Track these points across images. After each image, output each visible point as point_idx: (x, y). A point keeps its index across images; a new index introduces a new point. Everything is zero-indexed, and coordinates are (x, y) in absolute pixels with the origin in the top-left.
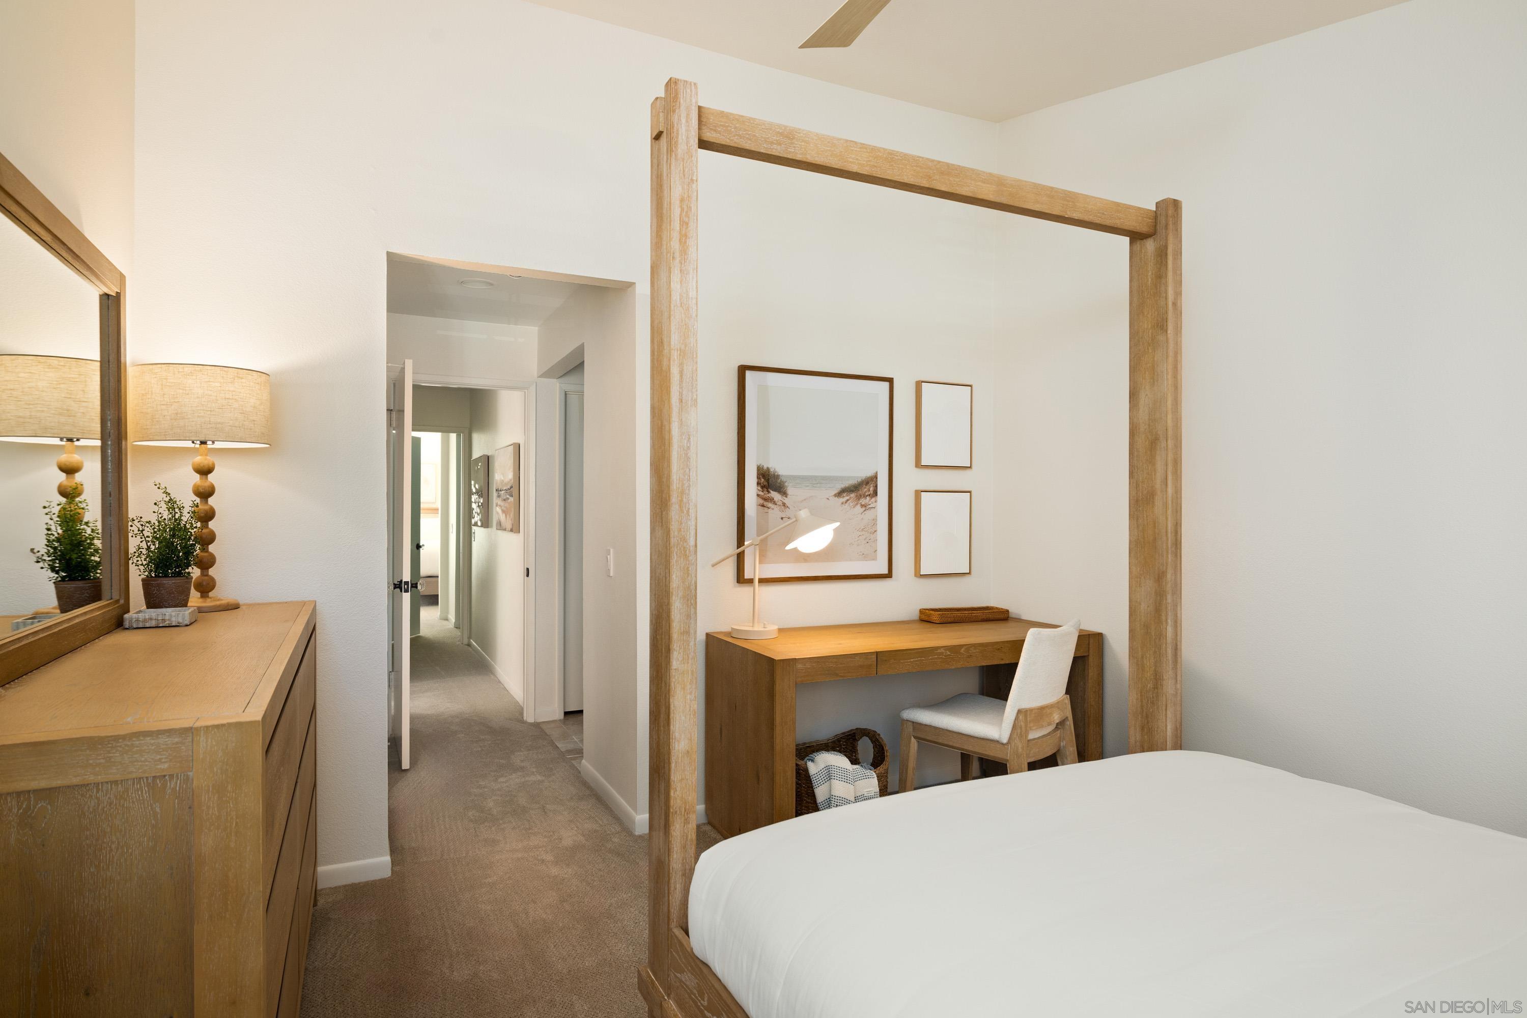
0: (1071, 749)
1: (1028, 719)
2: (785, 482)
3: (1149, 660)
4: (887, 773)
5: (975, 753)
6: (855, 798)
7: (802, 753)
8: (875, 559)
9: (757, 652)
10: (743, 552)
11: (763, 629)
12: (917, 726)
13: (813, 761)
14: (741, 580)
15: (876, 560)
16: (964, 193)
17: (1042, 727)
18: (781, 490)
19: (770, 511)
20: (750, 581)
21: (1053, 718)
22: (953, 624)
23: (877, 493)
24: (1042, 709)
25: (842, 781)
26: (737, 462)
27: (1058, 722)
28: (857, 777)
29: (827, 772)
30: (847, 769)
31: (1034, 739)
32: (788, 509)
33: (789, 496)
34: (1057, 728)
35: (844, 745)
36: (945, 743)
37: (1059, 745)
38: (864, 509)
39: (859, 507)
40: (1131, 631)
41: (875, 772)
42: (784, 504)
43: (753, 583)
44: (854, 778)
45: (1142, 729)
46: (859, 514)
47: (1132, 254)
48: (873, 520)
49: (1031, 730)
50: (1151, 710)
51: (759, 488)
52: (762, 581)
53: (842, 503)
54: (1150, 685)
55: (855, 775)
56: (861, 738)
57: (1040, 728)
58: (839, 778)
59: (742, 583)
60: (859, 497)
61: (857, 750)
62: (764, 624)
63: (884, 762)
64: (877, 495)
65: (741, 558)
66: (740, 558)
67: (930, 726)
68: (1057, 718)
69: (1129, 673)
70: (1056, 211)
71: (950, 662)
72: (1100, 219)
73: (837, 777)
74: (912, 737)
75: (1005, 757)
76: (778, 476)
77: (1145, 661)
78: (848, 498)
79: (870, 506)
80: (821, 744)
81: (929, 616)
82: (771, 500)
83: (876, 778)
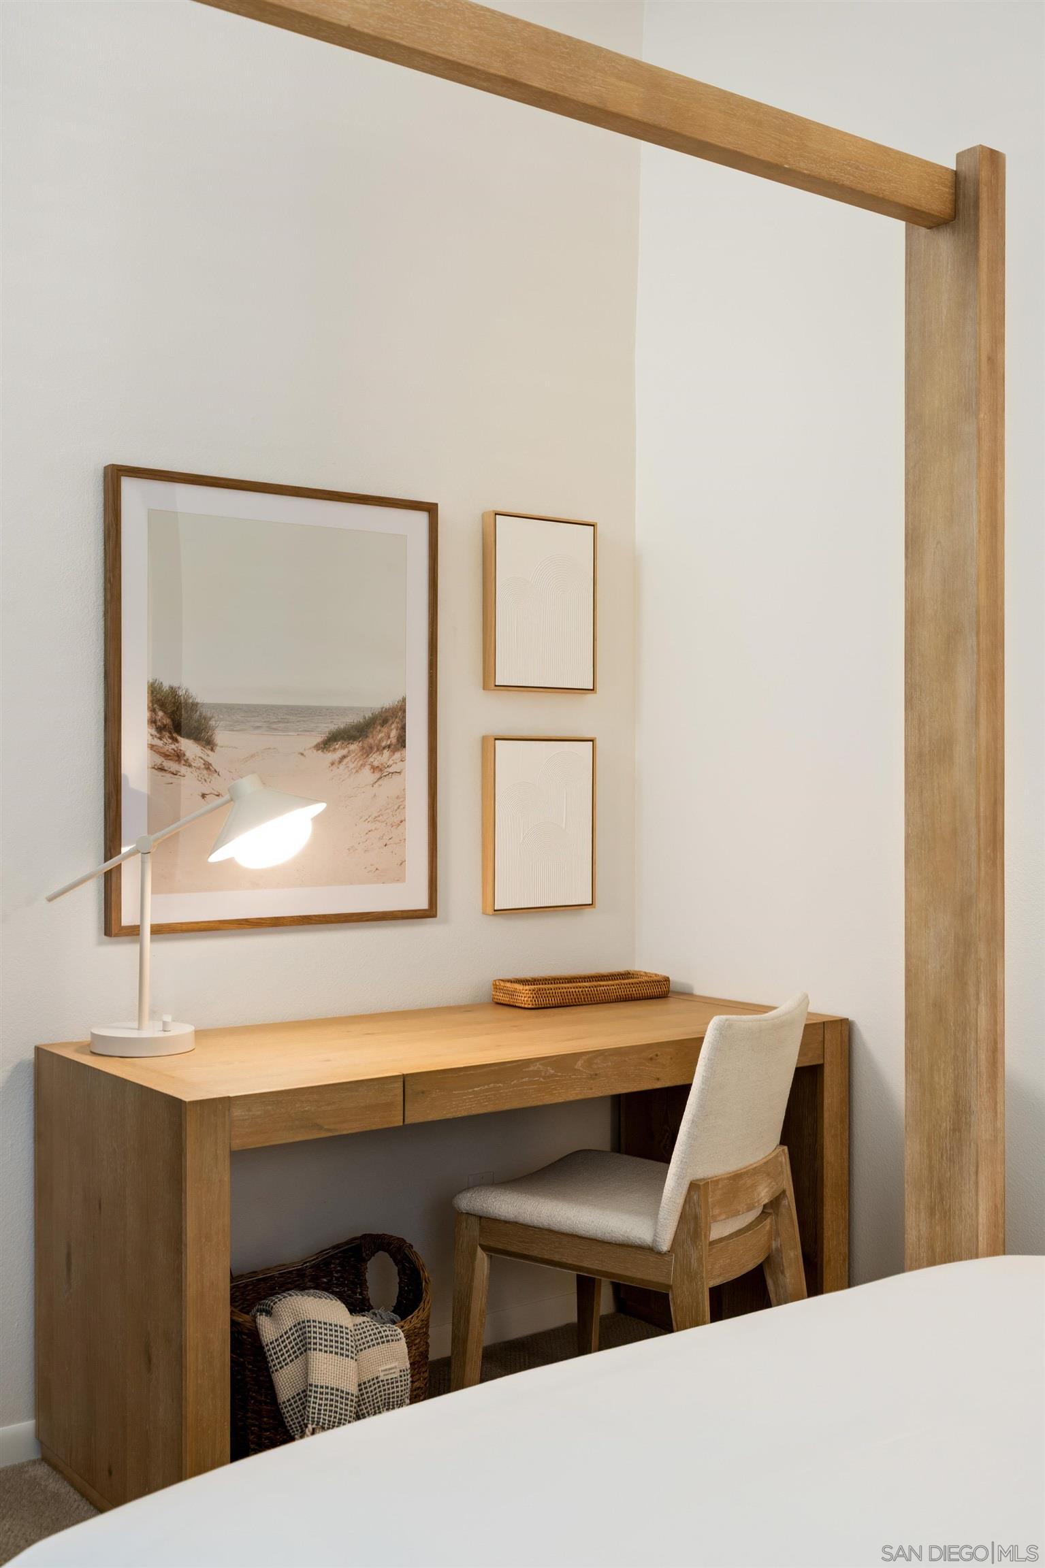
0: (792, 1254)
1: (710, 1200)
2: (210, 719)
3: (945, 1074)
4: (427, 1326)
5: (607, 1274)
6: (360, 1385)
7: (248, 1295)
8: (400, 879)
9: (144, 1084)
10: (119, 867)
11: (161, 1034)
12: (489, 1223)
13: (269, 1313)
14: (114, 929)
15: (404, 881)
16: (580, 97)
17: (736, 1213)
18: (202, 736)
19: (183, 781)
20: (134, 932)
21: (759, 1195)
22: (561, 1009)
23: (404, 741)
24: (736, 1177)
25: (331, 1352)
26: (103, 675)
27: (766, 1201)
28: (364, 1340)
29: (299, 1336)
30: (341, 1327)
31: (721, 1240)
32: (216, 775)
33: (218, 749)
34: (764, 1213)
35: (337, 1272)
36: (546, 1257)
37: (770, 1247)
38: (377, 775)
39: (367, 771)
40: (910, 1016)
41: (402, 1327)
42: (208, 766)
43: (138, 934)
44: (358, 1343)
45: (932, 1212)
46: (366, 785)
47: (911, 255)
48: (398, 798)
49: (715, 1221)
50: (948, 1175)
51: (154, 732)
52: (159, 931)
53: (333, 764)
54: (946, 1125)
55: (359, 1337)
56: (373, 1254)
57: (732, 1216)
58: (326, 1346)
59: (116, 935)
60: (368, 751)
61: (365, 1280)
62: (165, 1023)
63: (422, 1305)
64: (405, 747)
65: (114, 879)
66: (111, 882)
67: (516, 1223)
68: (764, 1194)
69: (906, 1101)
70: (766, 153)
71: (555, 1089)
72: (852, 178)
73: (321, 1344)
74: (479, 1249)
75: (662, 1280)
76: (195, 706)
77: (936, 1079)
78: (344, 752)
79: (391, 770)
80: (290, 1272)
81: (512, 993)
82: (178, 756)
83: (404, 1340)
